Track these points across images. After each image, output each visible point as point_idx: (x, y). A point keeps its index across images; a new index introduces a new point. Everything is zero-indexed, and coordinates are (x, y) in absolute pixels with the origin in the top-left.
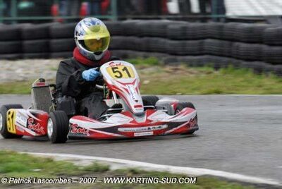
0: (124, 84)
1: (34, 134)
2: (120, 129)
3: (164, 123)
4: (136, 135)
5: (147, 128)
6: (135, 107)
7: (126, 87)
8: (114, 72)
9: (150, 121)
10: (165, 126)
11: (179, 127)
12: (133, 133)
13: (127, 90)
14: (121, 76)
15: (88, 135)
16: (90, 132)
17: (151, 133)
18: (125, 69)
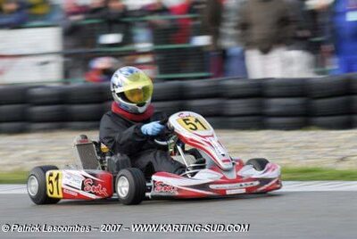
0: (204, 137)
1: (93, 196)
2: (211, 186)
3: (256, 179)
4: (228, 192)
5: (238, 184)
6: (224, 161)
7: (208, 140)
8: (187, 124)
9: (241, 177)
10: (257, 183)
11: (270, 184)
12: (225, 190)
13: (209, 143)
14: (196, 129)
15: (177, 194)
16: (179, 190)
17: (244, 191)
18: (197, 121)
